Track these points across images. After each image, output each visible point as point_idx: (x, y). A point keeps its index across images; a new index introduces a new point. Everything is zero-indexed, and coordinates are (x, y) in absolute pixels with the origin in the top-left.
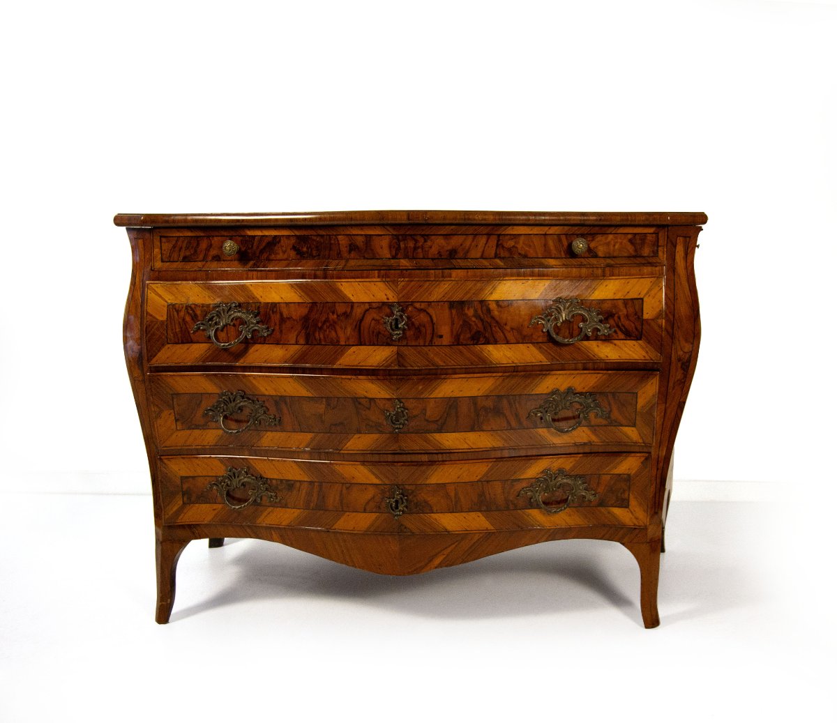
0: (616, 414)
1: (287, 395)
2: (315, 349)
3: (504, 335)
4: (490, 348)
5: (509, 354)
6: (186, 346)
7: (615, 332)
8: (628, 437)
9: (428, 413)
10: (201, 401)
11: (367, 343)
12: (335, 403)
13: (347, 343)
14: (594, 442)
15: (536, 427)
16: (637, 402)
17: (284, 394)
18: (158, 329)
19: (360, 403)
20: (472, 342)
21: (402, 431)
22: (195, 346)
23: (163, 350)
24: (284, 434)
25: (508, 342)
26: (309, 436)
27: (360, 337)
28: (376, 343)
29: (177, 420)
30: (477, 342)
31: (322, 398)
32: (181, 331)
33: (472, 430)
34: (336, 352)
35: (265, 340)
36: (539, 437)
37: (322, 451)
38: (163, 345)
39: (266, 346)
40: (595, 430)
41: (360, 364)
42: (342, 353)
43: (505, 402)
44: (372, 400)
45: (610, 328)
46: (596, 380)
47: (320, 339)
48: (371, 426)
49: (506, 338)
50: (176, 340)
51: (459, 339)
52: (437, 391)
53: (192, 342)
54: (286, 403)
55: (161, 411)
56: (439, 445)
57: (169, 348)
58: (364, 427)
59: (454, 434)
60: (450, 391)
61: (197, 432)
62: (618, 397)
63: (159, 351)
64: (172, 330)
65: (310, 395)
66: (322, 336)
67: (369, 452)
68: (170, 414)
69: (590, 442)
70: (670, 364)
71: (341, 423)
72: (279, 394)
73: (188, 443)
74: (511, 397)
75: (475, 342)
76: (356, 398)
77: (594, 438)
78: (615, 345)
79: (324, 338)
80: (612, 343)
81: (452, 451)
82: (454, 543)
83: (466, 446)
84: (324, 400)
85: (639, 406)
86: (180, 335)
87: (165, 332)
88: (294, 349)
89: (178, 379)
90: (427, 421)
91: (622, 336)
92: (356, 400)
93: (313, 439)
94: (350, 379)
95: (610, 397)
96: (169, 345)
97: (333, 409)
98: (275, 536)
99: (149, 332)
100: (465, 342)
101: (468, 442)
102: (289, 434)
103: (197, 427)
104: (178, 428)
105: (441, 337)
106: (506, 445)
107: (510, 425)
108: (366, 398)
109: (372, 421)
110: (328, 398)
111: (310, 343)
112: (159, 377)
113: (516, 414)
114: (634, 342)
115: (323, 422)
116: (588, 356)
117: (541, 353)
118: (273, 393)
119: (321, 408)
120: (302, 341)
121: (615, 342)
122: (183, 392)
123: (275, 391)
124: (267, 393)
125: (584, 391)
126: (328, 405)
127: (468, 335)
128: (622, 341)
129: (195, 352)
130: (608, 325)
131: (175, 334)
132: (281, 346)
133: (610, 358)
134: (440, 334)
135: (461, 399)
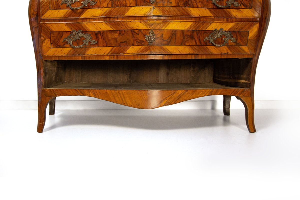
0: (239, 40)
1: (101, 30)
2: (115, 9)
3: (197, 4)
4: (191, 9)
5: (199, 12)
6: (58, 10)
7: (240, 5)
8: (244, 51)
9: (164, 36)
10: (62, 35)
11: (139, 5)
12: (123, 32)
13: (130, 6)
14: (229, 53)
15: (207, 45)
16: (248, 35)
17: (100, 30)
18: (46, 3)
19: (134, 32)
20: (184, 6)
21: (152, 44)
22: (62, 10)
23: (48, 12)
24: (98, 48)
25: (198, 7)
26: (110, 48)
27: (136, 3)
28: (143, 5)
29: (51, 44)
30: (186, 6)
31: (117, 30)
32: (56, 4)
33: (181, 45)
34: (125, 10)
35: (93, 7)
36: (207, 49)
37: (115, 54)
38: (48, 10)
39: (93, 9)
40: (230, 48)
41: (136, 14)
42: (128, 10)
43: (195, 33)
44: (140, 30)
45: (238, 3)
46: (232, 26)
47: (118, 5)
48: (139, 42)
49: (197, 5)
50: (54, 8)
51: (178, 4)
52: (168, 27)
53: (60, 9)
54: (101, 34)
55: (45, 39)
56: (168, 51)
57: (50, 11)
58: (136, 42)
59: (174, 46)
60: (174, 27)
61: (59, 49)
62: (241, 33)
63: (46, 12)
64: (52, 4)
65: (112, 30)
66: (119, 3)
67: (136, 54)
68: (49, 41)
69: (227, 53)
70: (263, 19)
71: (125, 42)
72: (98, 30)
73: (55, 54)
74: (198, 31)
75: (185, 6)
76: (133, 30)
77: (229, 51)
78: (240, 11)
79: (120, 4)
80: (239, 10)
81: (173, 54)
82: (171, 95)
83: (178, 52)
84: (118, 31)
85: (249, 37)
86: (55, 6)
87: (49, 5)
88: (106, 10)
89: (53, 25)
90: (163, 40)
91: (243, 7)
92: (133, 31)
93: (112, 49)
94: (131, 21)
95: (237, 33)
96: (50, 10)
97: (122, 35)
98: (91, 94)
99: (42, 4)
100: (181, 6)
101: (179, 50)
102: (100, 48)
103: (60, 47)
104: (52, 47)
105: (171, 3)
106: (194, 52)
107: (197, 43)
108: (137, 29)
109: (139, 40)
110: (120, 31)
111: (113, 6)
112: (45, 24)
113: (199, 39)
114: (248, 10)
115: (117, 41)
116: (229, 15)
117: (211, 13)
118: (95, 30)
119: (116, 35)
120: (110, 5)
121: (241, 10)
122: (55, 31)
123: (96, 29)
124: (92, 30)
125: (227, 30)
126: (120, 33)
127: (182, 3)
128: (243, 9)
129: (62, 13)
130: (237, 3)
131: (53, 5)
132: (100, 9)
133: (238, 16)
134: (170, 2)
135: (178, 30)
